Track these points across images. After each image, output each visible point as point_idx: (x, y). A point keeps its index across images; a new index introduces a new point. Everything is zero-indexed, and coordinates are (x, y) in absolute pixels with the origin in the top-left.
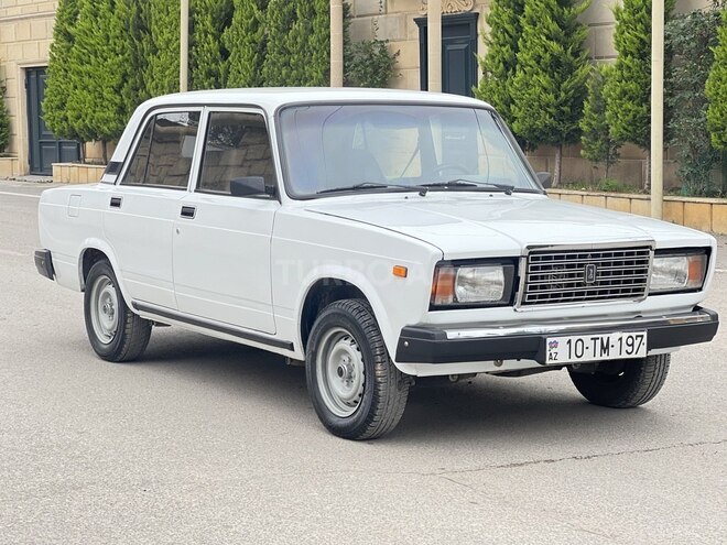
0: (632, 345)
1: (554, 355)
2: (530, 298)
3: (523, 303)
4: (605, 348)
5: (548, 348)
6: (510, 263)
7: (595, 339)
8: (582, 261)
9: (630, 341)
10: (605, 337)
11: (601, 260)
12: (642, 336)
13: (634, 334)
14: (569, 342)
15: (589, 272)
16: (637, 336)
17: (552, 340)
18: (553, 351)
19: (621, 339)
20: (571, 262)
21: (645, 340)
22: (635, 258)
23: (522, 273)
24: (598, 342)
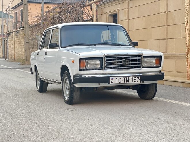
0: (136, 80)
1: (112, 82)
2: (106, 67)
3: (105, 69)
4: (128, 80)
5: (110, 80)
6: (101, 59)
7: (124, 78)
8: (121, 58)
9: (135, 79)
10: (128, 77)
11: (127, 58)
12: (139, 78)
13: (136, 77)
14: (117, 78)
15: (123, 61)
16: (137, 78)
17: (112, 78)
18: (112, 81)
19: (132, 78)
20: (118, 59)
21: (140, 79)
22: (137, 58)
23: (104, 61)
24: (126, 79)
